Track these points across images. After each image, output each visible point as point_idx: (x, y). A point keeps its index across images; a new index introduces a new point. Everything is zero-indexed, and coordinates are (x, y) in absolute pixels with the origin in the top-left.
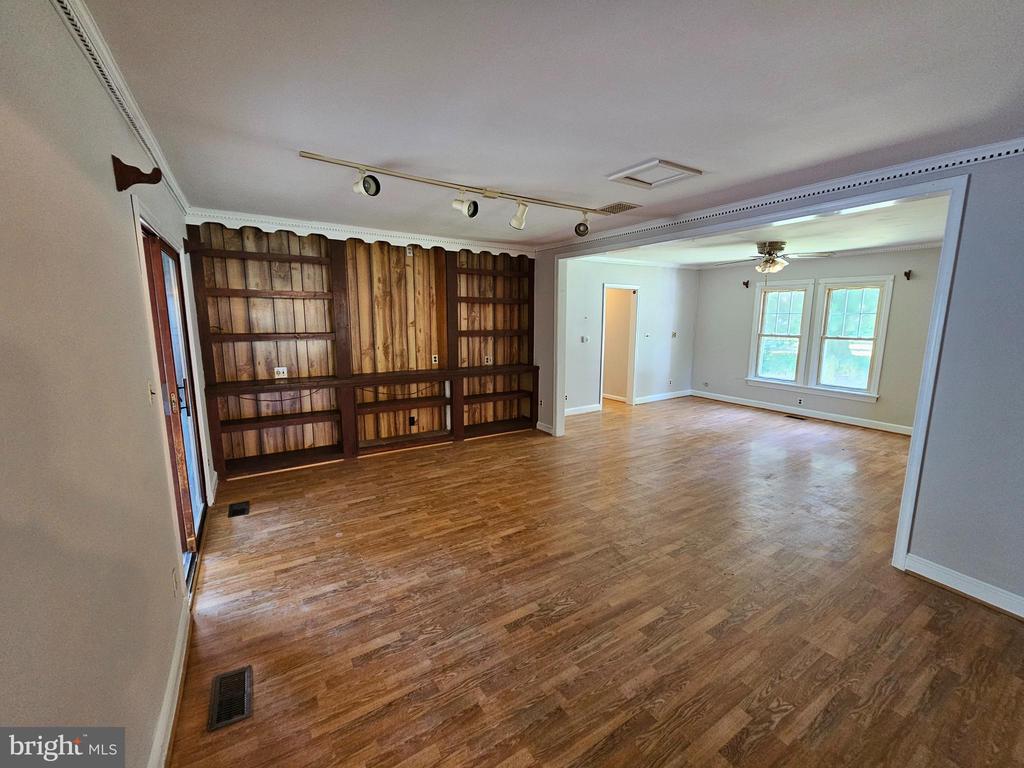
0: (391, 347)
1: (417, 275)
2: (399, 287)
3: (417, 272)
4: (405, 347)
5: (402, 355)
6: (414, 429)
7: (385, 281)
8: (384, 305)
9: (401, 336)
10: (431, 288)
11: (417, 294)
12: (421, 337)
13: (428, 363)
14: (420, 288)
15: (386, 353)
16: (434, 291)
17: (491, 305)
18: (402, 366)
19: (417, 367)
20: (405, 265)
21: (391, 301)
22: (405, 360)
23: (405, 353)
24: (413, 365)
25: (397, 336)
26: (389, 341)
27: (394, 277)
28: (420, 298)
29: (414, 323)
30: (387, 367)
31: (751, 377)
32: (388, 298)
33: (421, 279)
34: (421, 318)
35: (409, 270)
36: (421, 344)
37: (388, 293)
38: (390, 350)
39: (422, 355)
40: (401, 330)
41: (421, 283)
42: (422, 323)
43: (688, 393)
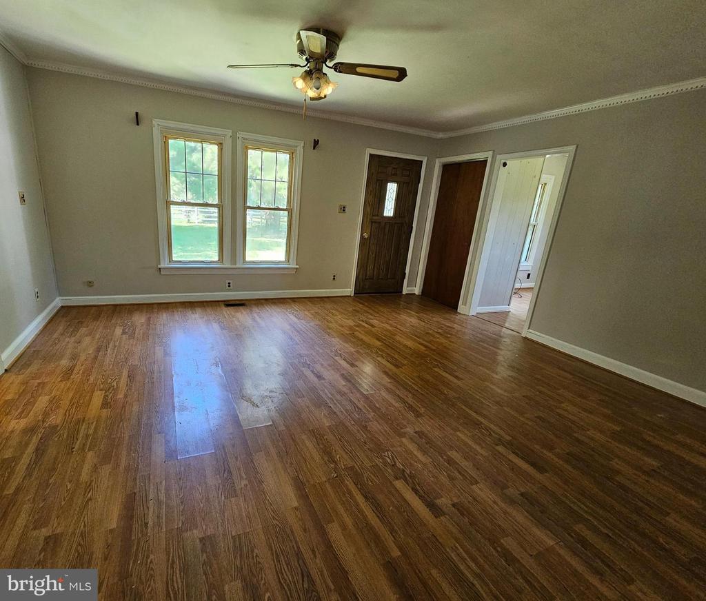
31: (165, 264)
43: (58, 302)
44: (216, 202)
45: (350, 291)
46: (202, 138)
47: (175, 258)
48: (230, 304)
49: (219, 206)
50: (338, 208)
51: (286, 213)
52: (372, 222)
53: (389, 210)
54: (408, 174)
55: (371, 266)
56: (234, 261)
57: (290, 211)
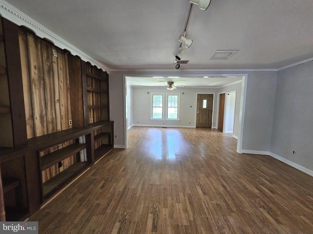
0: (45, 117)
1: (59, 70)
2: (49, 76)
3: (59, 68)
4: (54, 117)
5: (52, 122)
6: (62, 169)
7: (40, 69)
8: (40, 86)
9: (51, 109)
10: (67, 79)
11: (60, 82)
12: (63, 109)
13: (67, 126)
14: (61, 79)
15: (42, 122)
16: (68, 82)
17: (91, 93)
18: (53, 129)
19: (61, 129)
20: (52, 62)
21: (44, 84)
22: (55, 125)
23: (54, 120)
24: (59, 128)
25: (49, 109)
26: (44, 112)
27: (46, 68)
28: (62, 85)
29: (59, 100)
30: (43, 132)
31: (151, 119)
32: (42, 82)
33: (62, 73)
34: (63, 98)
35: (55, 66)
36: (63, 114)
37: (42, 79)
38: (45, 119)
39: (64, 120)
40: (51, 106)
41: (62, 75)
42: (63, 101)
43: (133, 125)
44: (162, 106)
45: (195, 127)
46: (159, 95)
47: (153, 118)
48: (163, 127)
49: (162, 107)
50: (190, 106)
51: (177, 108)
52: (200, 110)
53: (205, 106)
54: (210, 98)
55: (200, 120)
56: (165, 118)
57: (178, 107)
